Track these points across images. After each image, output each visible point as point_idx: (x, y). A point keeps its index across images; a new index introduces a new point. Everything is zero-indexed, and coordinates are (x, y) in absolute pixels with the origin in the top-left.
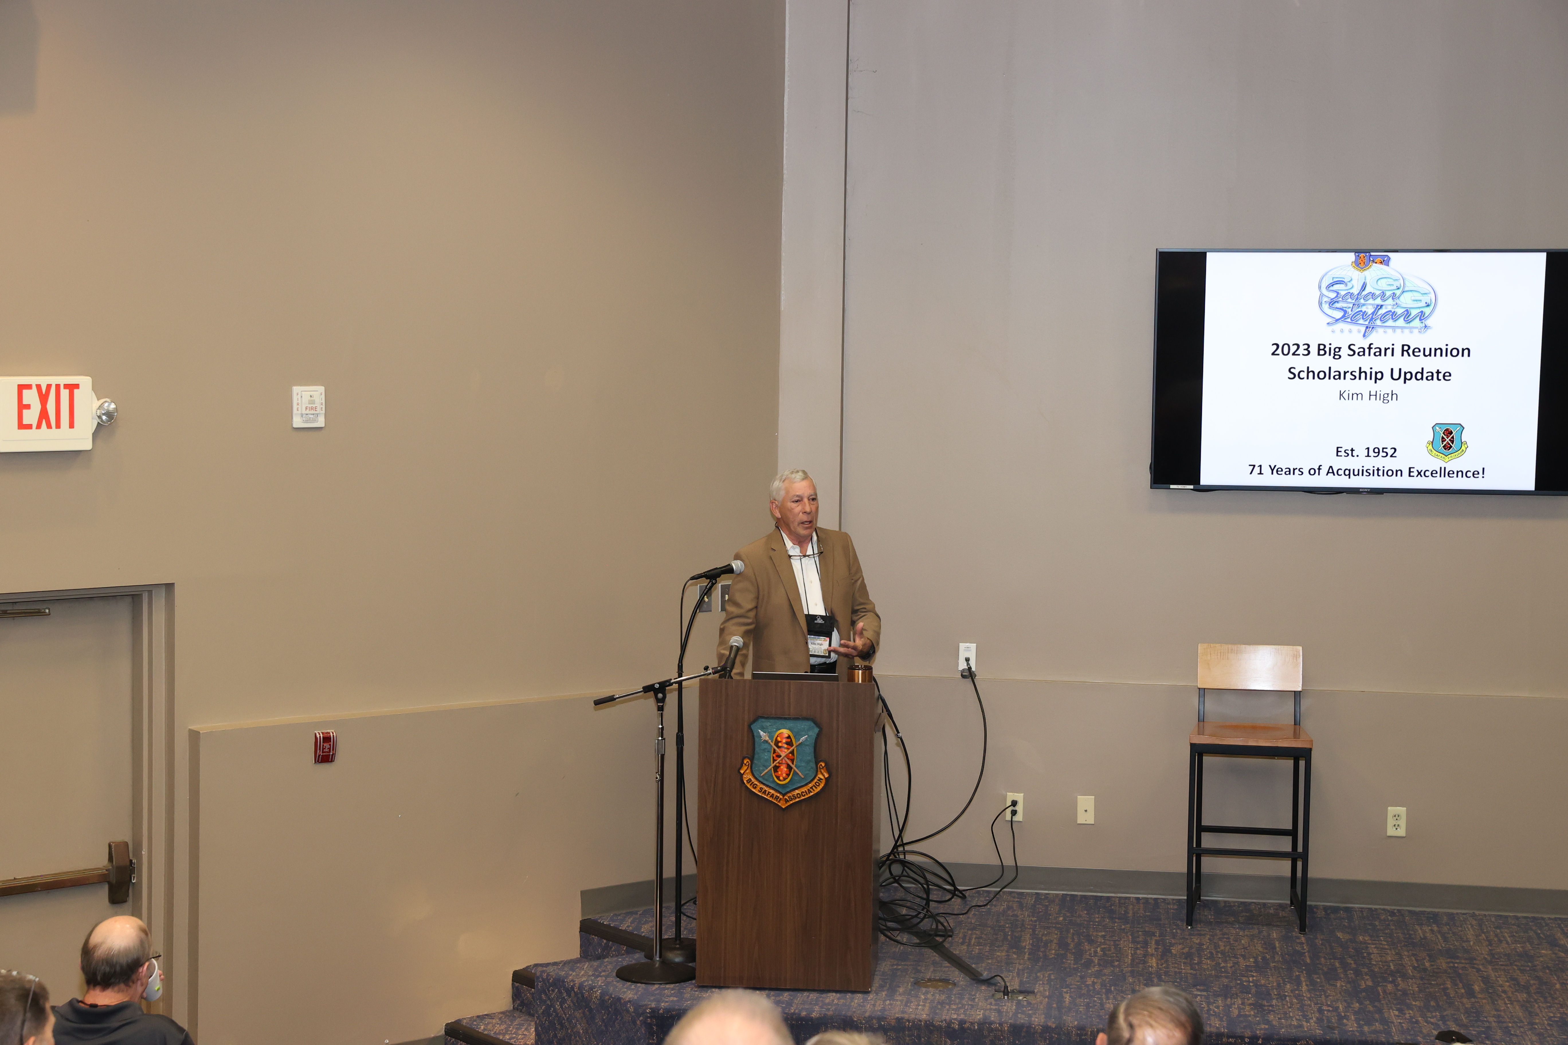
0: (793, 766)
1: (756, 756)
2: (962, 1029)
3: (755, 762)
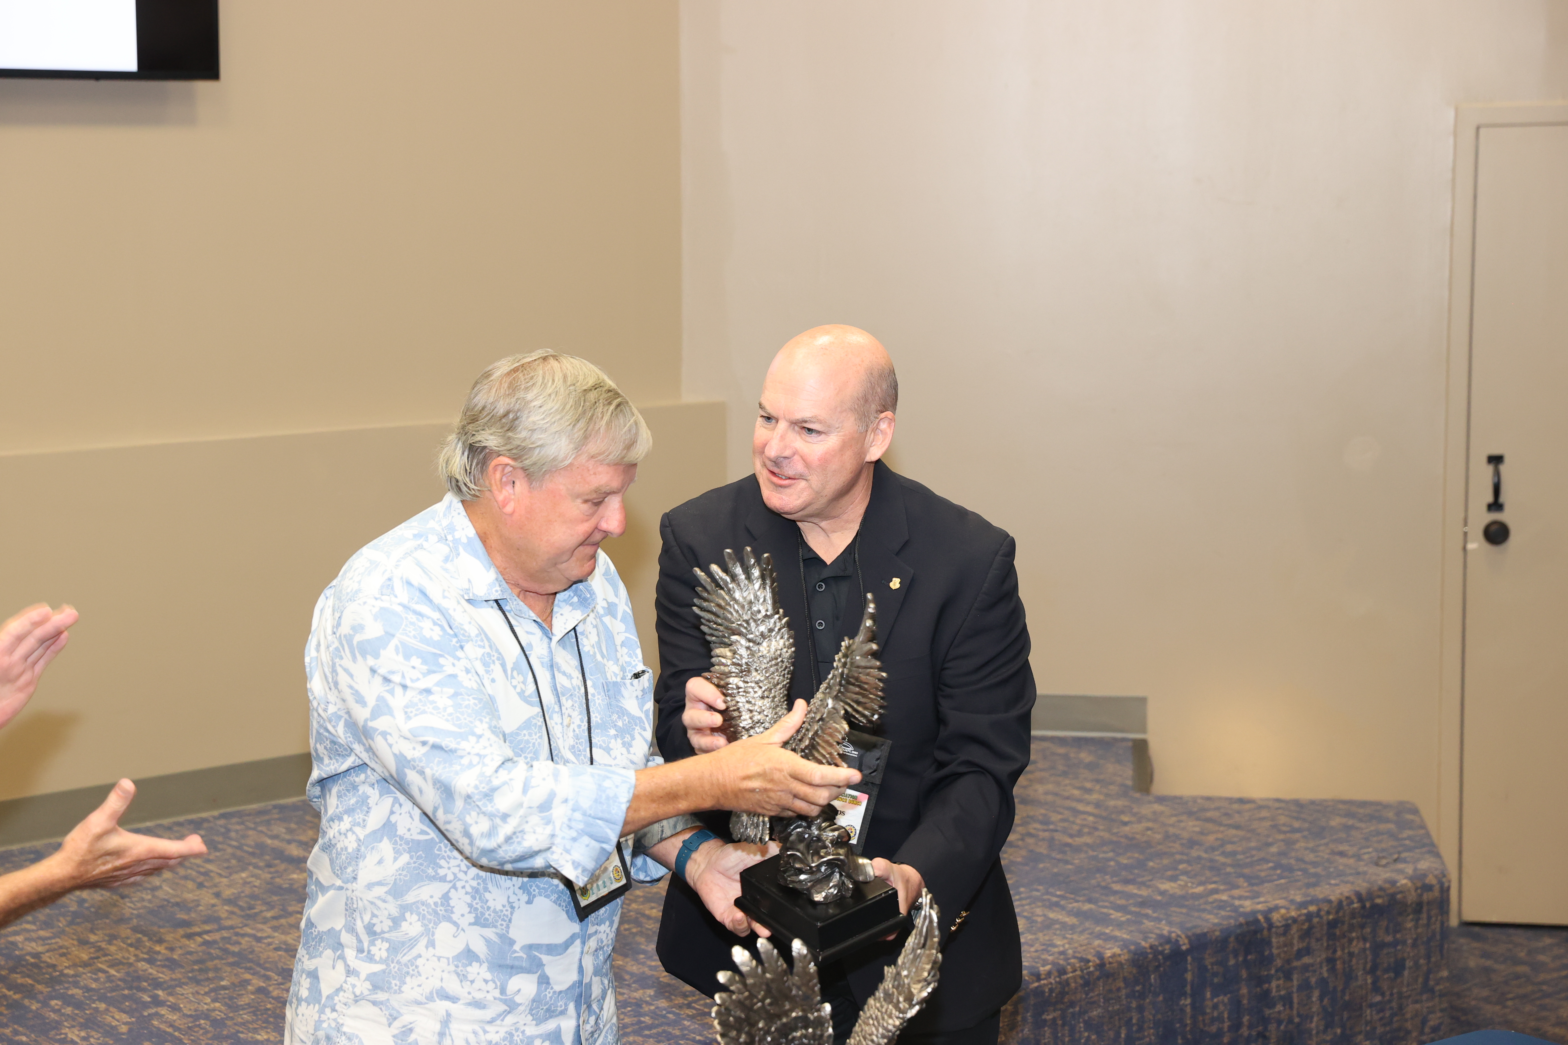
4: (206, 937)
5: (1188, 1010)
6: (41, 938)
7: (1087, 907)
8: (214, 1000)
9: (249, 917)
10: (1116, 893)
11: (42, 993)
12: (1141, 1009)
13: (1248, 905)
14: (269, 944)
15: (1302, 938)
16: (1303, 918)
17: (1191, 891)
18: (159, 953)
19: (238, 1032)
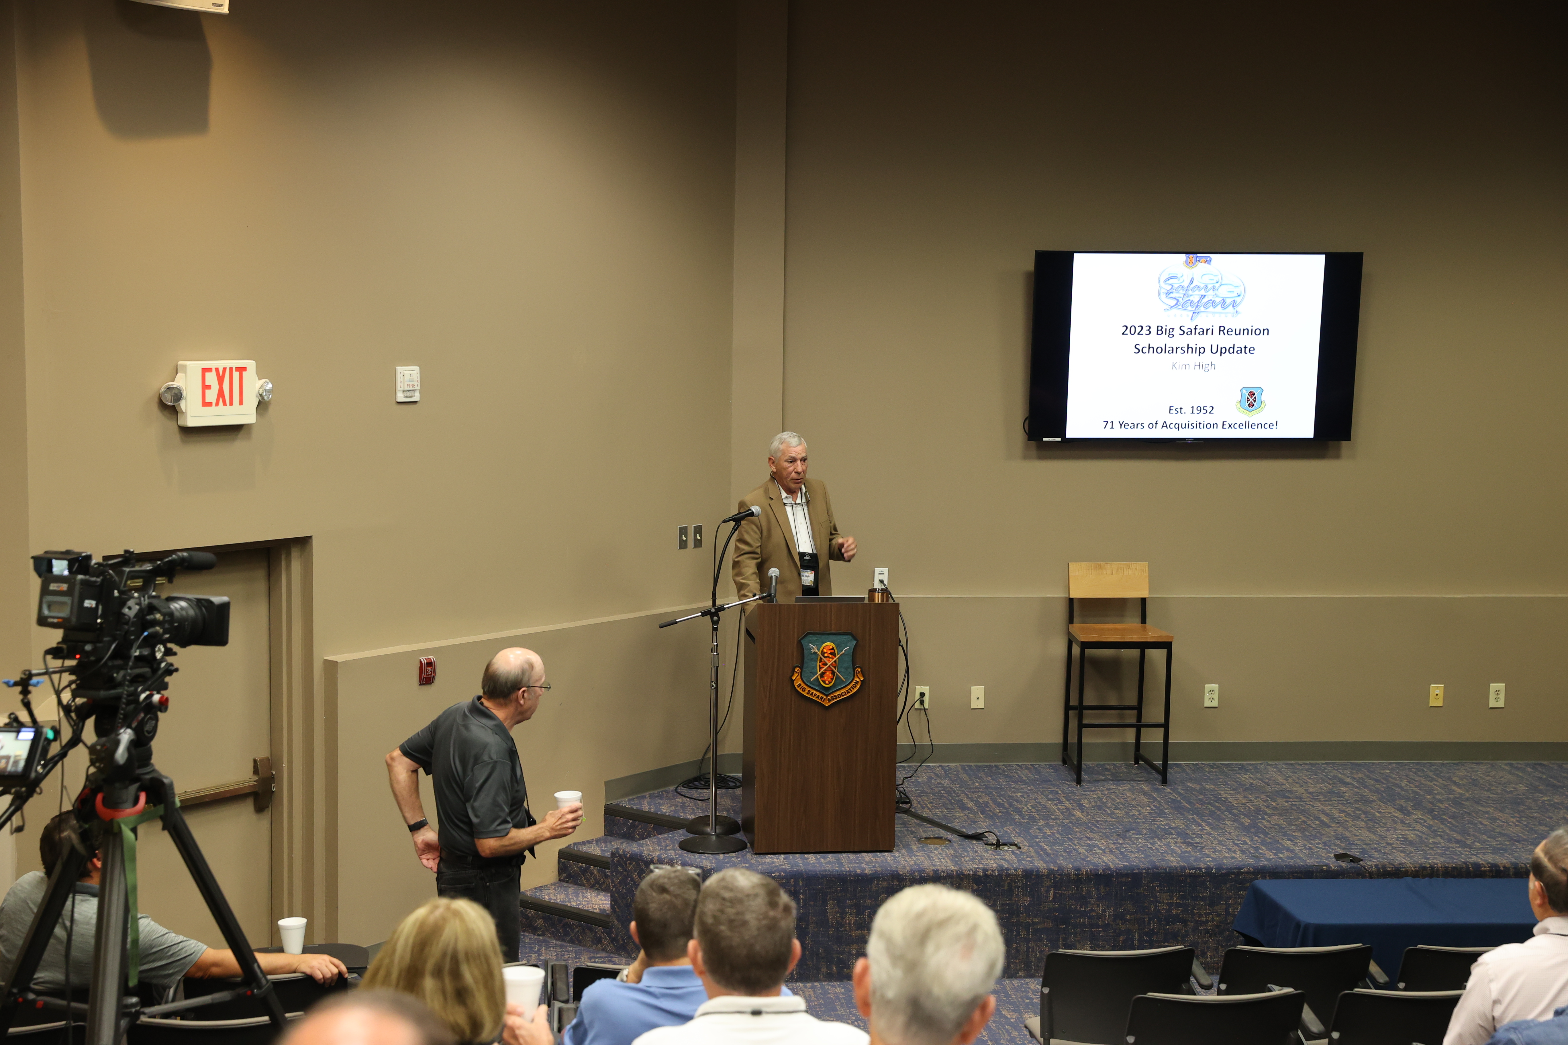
0: (836, 671)
1: (805, 665)
2: (986, 876)
3: (804, 670)
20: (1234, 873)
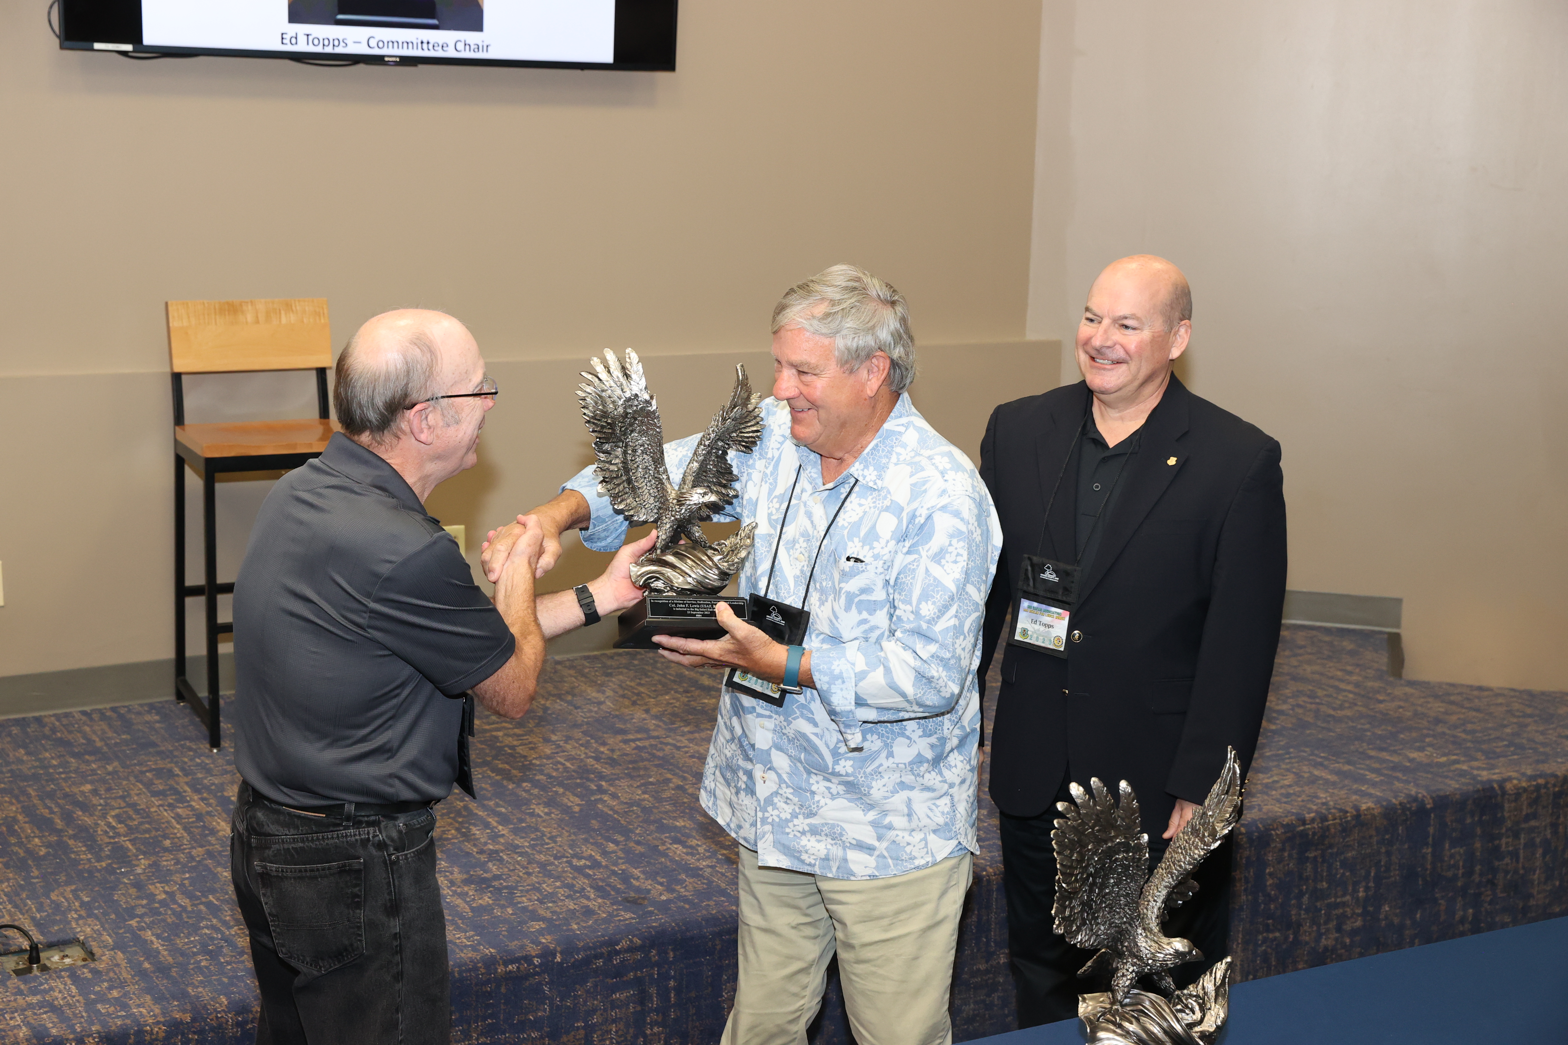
4: (638, 743)
5: (1429, 857)
6: (515, 735)
7: (1347, 768)
8: (644, 793)
9: (670, 730)
10: (1370, 757)
11: (516, 776)
12: (1388, 854)
13: (1485, 775)
14: (686, 752)
15: (1530, 805)
16: (1532, 788)
17: (1436, 760)
18: (603, 753)
19: (662, 818)
20: (601, 956)
